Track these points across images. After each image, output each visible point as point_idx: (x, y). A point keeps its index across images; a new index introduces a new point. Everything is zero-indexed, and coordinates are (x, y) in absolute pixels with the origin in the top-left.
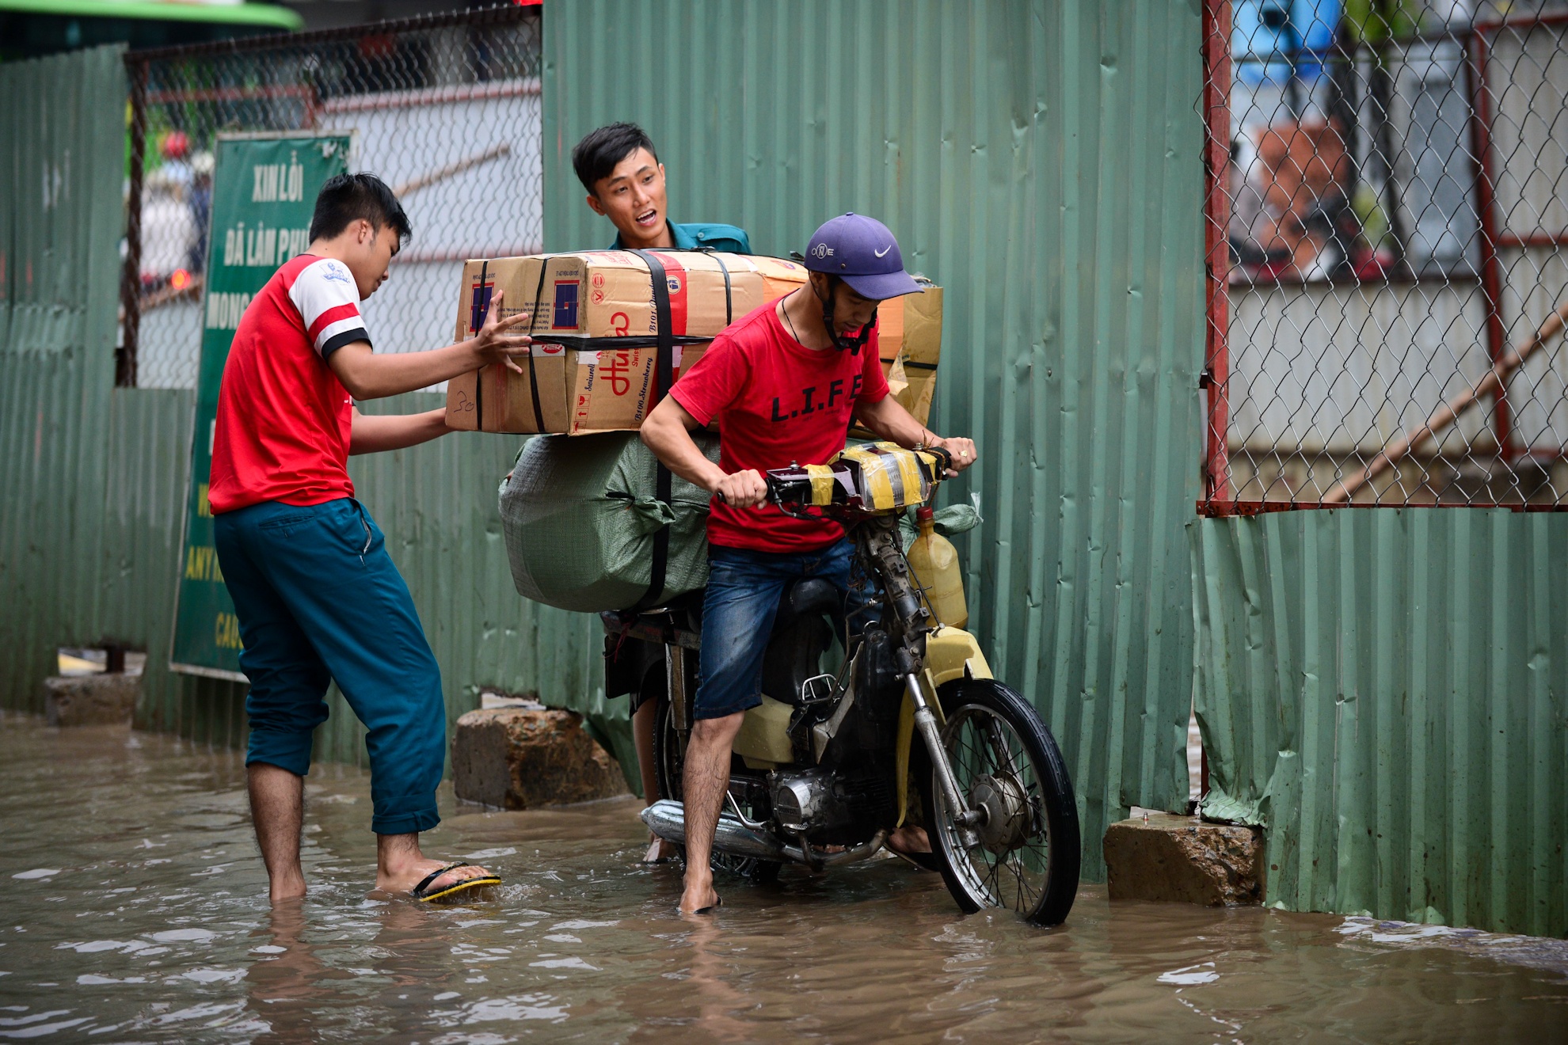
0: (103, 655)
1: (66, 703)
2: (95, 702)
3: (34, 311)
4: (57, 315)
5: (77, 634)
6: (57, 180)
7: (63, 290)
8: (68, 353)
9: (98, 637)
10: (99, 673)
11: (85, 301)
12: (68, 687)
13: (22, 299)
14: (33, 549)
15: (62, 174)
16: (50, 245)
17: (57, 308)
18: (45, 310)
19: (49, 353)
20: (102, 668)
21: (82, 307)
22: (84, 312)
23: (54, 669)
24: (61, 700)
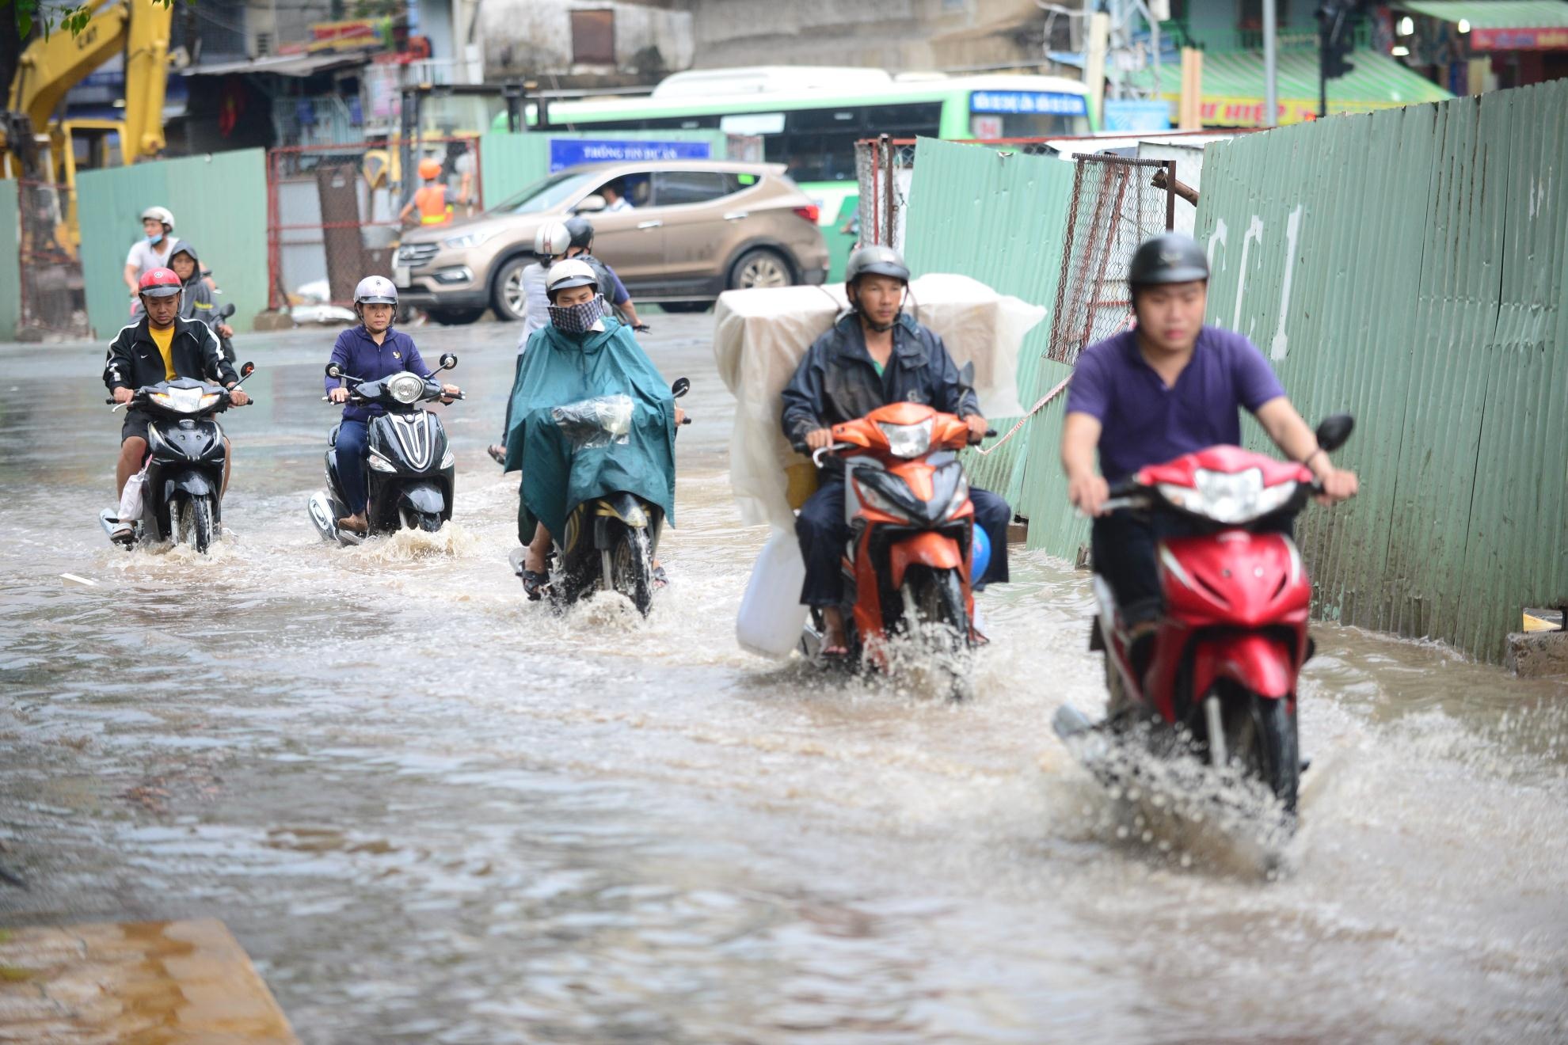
0: (1560, 616)
1: (1524, 655)
2: (1549, 655)
3: (1517, 309)
4: (1535, 312)
5: (1538, 596)
6: (1541, 193)
7: (1540, 291)
8: (1541, 346)
9: (1555, 601)
10: (1555, 631)
11: (1557, 301)
12: (1526, 641)
13: (1508, 299)
14: (1505, 519)
15: (1545, 188)
16: (1532, 251)
17: (1534, 307)
18: (1526, 308)
19: (1526, 346)
20: (1558, 626)
21: (1554, 306)
22: (1555, 310)
23: (1518, 627)
24: (1519, 653)
